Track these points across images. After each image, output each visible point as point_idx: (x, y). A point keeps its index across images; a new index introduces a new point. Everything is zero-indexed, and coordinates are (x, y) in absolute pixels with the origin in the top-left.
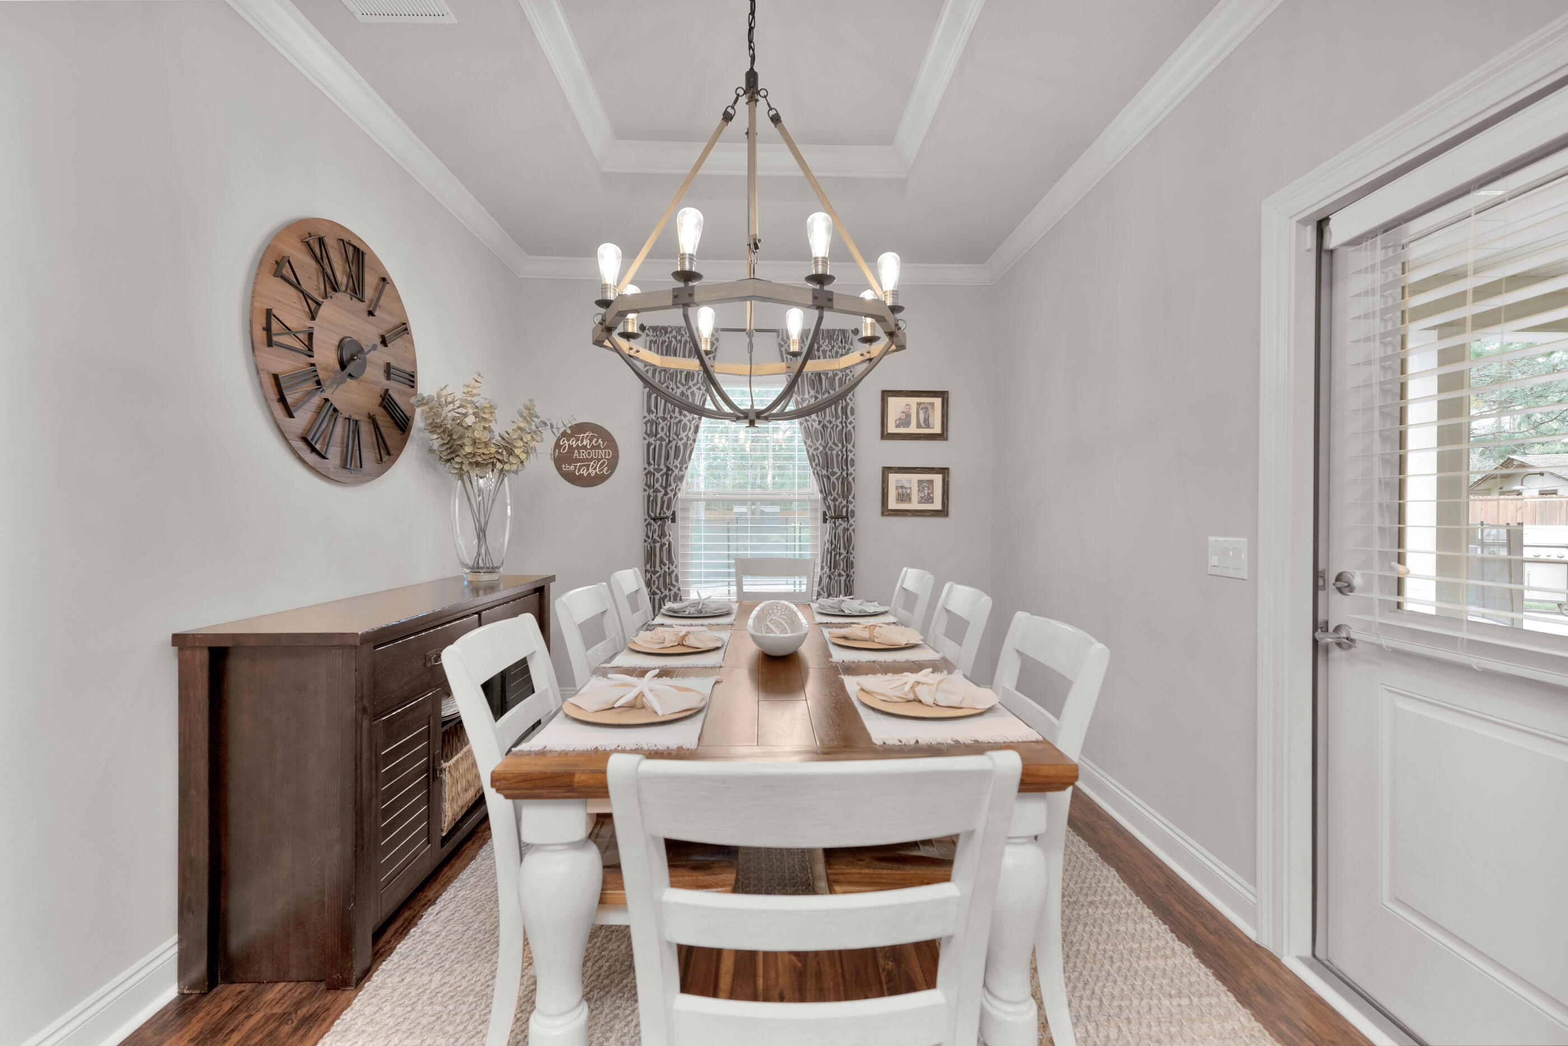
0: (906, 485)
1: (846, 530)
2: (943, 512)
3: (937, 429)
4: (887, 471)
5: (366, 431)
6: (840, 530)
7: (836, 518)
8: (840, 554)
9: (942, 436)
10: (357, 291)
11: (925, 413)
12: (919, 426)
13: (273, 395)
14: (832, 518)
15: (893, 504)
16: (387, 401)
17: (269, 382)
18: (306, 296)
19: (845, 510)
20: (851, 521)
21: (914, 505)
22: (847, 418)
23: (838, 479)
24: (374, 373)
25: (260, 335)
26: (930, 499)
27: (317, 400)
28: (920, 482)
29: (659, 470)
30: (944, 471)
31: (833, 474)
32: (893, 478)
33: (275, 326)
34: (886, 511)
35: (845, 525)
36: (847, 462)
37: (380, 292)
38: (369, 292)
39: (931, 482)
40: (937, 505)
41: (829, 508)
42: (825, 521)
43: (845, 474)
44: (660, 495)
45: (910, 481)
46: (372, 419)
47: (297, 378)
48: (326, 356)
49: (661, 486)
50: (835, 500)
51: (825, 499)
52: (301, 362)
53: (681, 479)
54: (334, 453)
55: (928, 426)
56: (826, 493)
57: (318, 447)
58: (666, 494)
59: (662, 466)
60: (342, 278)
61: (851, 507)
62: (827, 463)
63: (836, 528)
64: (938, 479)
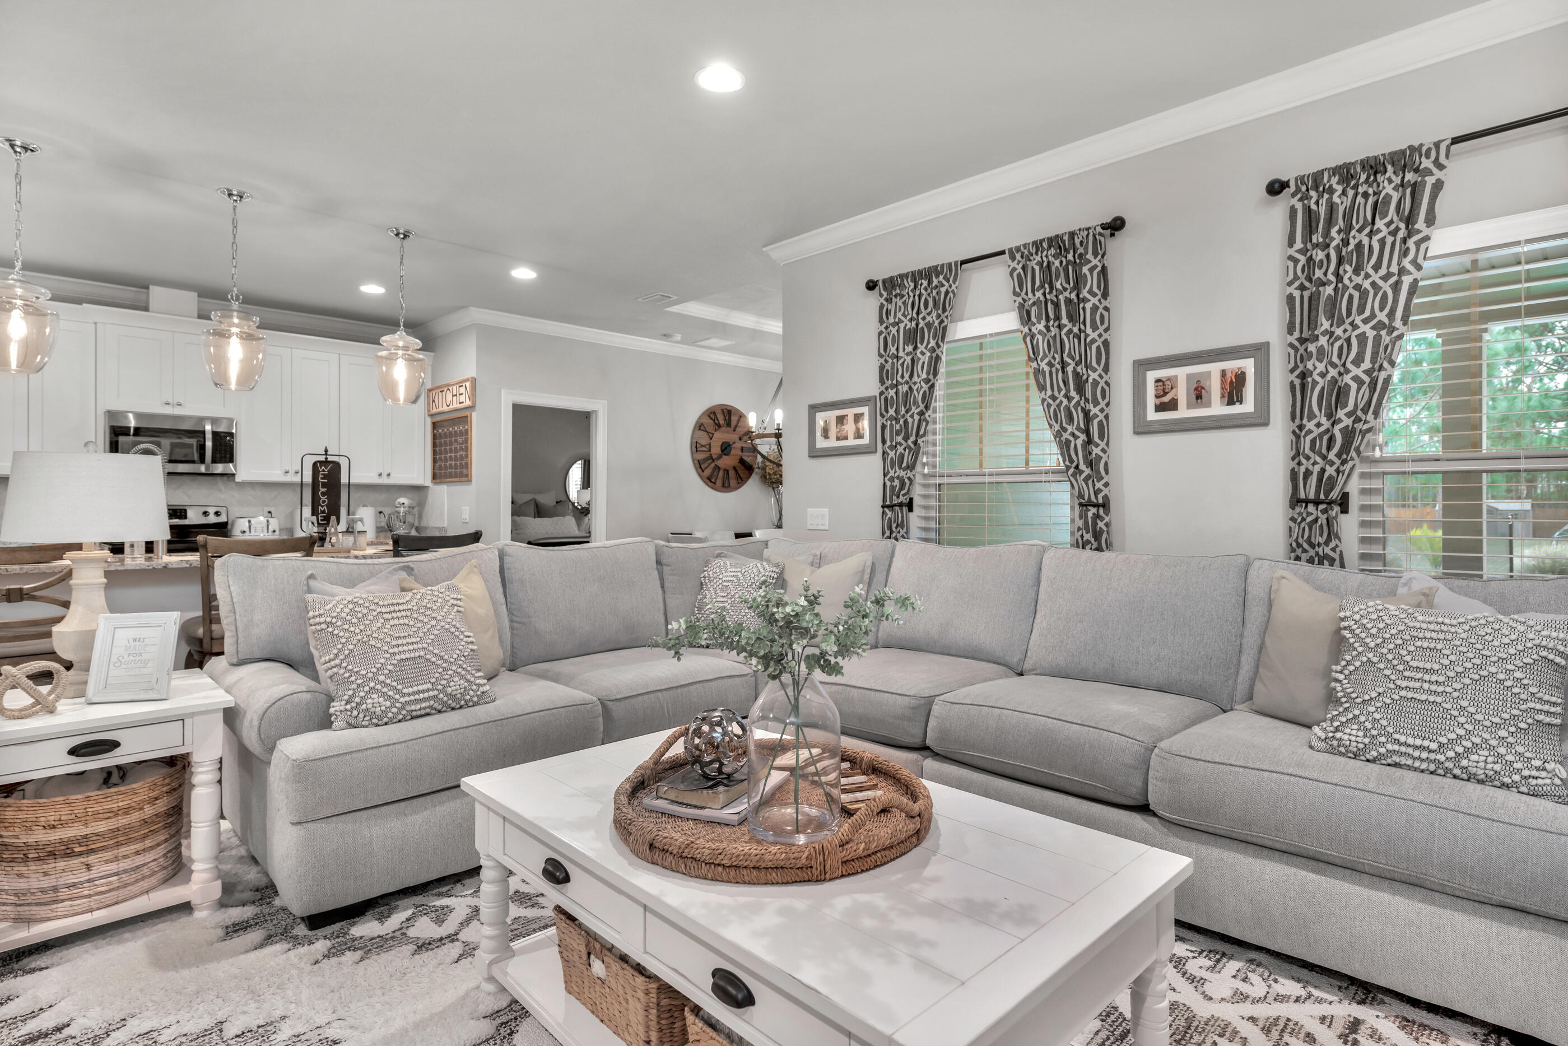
5: (732, 473)
10: (729, 425)
13: (698, 466)
16: (742, 461)
17: (697, 462)
18: (708, 432)
24: (735, 452)
25: (694, 449)
27: (713, 465)
33: (698, 445)
37: (738, 421)
38: (733, 423)
46: (735, 468)
47: (705, 460)
48: (716, 450)
52: (707, 455)
54: (719, 482)
57: (713, 480)
60: (722, 422)
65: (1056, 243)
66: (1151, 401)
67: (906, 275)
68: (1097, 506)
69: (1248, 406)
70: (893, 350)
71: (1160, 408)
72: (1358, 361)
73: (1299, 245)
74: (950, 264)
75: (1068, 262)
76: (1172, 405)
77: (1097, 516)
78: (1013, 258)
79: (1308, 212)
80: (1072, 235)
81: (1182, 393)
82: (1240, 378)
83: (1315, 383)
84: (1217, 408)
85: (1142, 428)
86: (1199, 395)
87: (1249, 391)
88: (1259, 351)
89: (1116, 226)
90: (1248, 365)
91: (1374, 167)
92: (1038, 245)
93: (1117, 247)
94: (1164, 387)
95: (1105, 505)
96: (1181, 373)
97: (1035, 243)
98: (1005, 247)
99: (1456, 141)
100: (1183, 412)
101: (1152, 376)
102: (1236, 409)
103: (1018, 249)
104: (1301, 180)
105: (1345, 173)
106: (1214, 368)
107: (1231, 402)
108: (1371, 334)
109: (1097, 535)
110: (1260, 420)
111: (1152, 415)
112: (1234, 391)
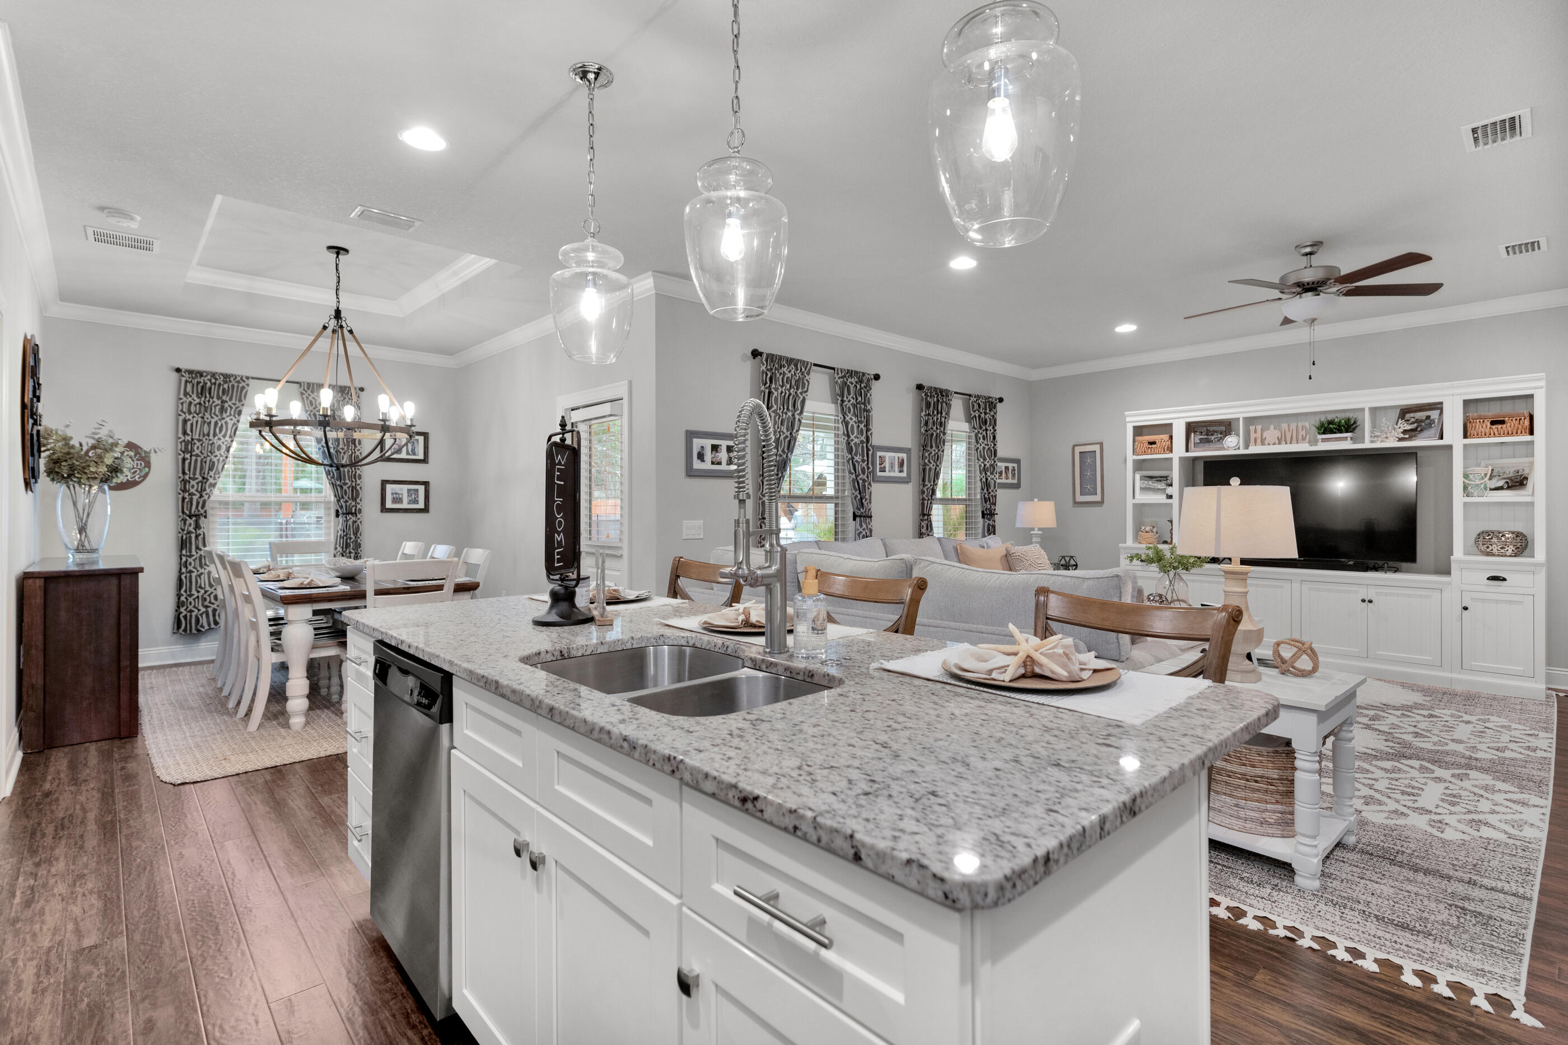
0: (399, 492)
1: (354, 522)
2: (426, 510)
3: (421, 457)
4: (384, 483)
6: (350, 522)
7: (348, 514)
8: (350, 538)
9: (425, 461)
11: (412, 446)
12: (408, 453)
14: (343, 514)
15: (389, 505)
19: (354, 509)
20: (359, 516)
21: (405, 505)
22: (355, 447)
23: (349, 488)
26: (416, 502)
28: (409, 490)
29: (194, 479)
30: (426, 484)
31: (346, 484)
32: (389, 488)
34: (384, 509)
35: (354, 518)
36: (355, 477)
39: (417, 490)
40: (421, 505)
41: (341, 507)
42: (337, 516)
43: (354, 484)
44: (195, 498)
45: (401, 489)
49: (197, 490)
50: (346, 502)
51: (338, 501)
53: (214, 485)
55: (414, 454)
56: (339, 497)
58: (201, 496)
59: (198, 476)
61: (358, 506)
63: (347, 521)
64: (421, 489)
71: (881, 470)
76: (884, 469)
82: (903, 461)
94: (882, 461)
107: (900, 471)
112: (901, 466)
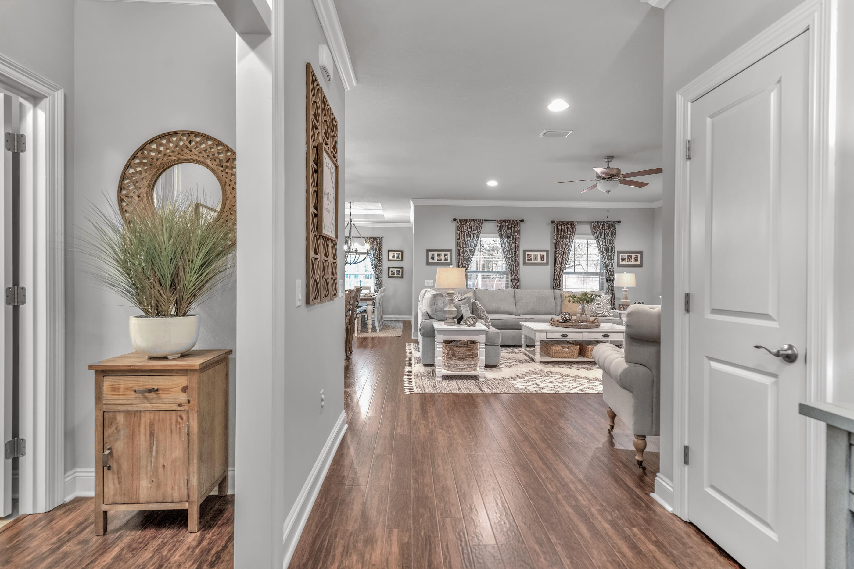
2: (402, 277)
3: (400, 259)
4: (389, 268)
7: (378, 278)
8: (379, 286)
9: (402, 260)
11: (398, 255)
12: (396, 258)
15: (390, 275)
19: (380, 276)
20: (381, 279)
21: (395, 275)
22: (380, 256)
28: (397, 271)
30: (402, 268)
31: (377, 269)
32: (391, 269)
34: (389, 277)
35: (379, 280)
36: (380, 266)
39: (399, 271)
40: (400, 275)
41: (376, 276)
42: (375, 279)
43: (379, 269)
45: (394, 270)
50: (377, 274)
55: (398, 258)
56: (375, 273)
62: (375, 266)
63: (377, 281)
64: (401, 270)
65: (509, 221)
66: (526, 259)
67: (468, 220)
68: (517, 280)
69: (545, 261)
70: (463, 239)
71: (528, 260)
72: (565, 256)
73: (556, 233)
74: (481, 220)
75: (512, 227)
76: (531, 260)
77: (517, 282)
78: (498, 222)
79: (557, 228)
80: (513, 221)
81: (533, 257)
82: (543, 256)
83: (559, 259)
84: (539, 261)
85: (525, 264)
86: (536, 258)
87: (545, 258)
88: (547, 251)
89: (522, 221)
90: (545, 254)
91: (568, 223)
92: (505, 221)
93: (522, 225)
94: (529, 256)
95: (519, 280)
96: (533, 254)
97: (504, 220)
98: (496, 219)
99: (579, 222)
100: (533, 261)
101: (527, 253)
102: (542, 262)
103: (500, 221)
104: (557, 222)
105: (563, 222)
106: (539, 253)
107: (542, 260)
108: (567, 251)
109: (518, 286)
110: (547, 264)
111: (527, 262)
112: (542, 258)
